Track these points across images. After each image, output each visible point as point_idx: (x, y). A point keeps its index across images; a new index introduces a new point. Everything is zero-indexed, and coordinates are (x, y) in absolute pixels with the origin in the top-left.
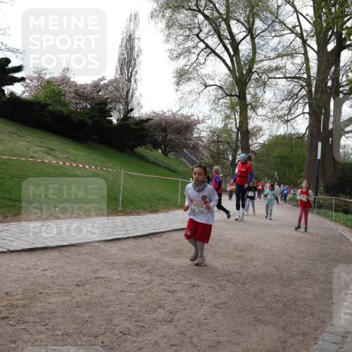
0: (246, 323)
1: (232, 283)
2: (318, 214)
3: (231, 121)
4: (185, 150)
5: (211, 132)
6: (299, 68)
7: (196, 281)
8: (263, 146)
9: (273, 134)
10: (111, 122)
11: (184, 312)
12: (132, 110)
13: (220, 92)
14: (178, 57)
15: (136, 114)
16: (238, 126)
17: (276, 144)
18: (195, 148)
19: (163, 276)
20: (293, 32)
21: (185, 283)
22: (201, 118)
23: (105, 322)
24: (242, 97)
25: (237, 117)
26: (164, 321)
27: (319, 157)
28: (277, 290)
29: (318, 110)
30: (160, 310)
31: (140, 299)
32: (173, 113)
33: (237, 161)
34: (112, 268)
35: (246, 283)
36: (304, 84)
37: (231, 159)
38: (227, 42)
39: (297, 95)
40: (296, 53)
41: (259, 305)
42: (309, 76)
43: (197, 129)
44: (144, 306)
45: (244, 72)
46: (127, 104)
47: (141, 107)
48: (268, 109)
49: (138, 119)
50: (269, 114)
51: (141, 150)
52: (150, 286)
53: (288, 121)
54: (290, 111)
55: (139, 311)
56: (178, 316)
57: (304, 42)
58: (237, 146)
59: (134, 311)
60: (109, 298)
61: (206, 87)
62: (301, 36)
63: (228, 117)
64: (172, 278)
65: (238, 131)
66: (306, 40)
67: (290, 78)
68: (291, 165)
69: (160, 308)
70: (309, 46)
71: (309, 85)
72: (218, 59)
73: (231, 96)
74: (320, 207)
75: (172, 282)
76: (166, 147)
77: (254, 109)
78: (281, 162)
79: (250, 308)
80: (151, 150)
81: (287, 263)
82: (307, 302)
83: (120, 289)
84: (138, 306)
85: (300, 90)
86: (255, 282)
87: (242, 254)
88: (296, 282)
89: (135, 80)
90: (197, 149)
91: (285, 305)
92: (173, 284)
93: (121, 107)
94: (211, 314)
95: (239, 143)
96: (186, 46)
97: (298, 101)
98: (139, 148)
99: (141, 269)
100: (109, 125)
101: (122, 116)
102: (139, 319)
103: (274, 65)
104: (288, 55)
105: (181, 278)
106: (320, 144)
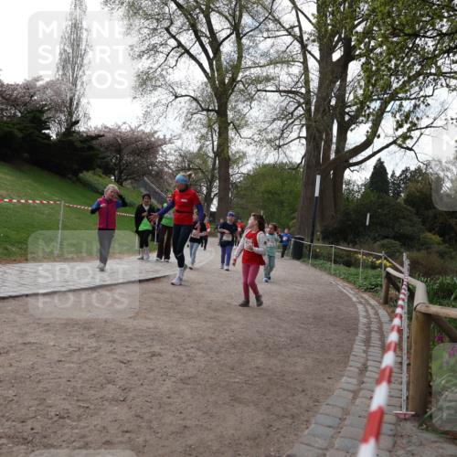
0: (220, 402)
1: (204, 352)
2: (313, 265)
3: (208, 143)
4: (146, 178)
5: (181, 155)
6: (296, 80)
7: (157, 348)
8: (247, 176)
9: (260, 162)
10: (48, 137)
11: (141, 389)
12: (77, 122)
13: (194, 104)
14: (140, 56)
15: (81, 128)
16: (215, 149)
17: (263, 175)
18: (159, 176)
19: (114, 342)
20: (290, 34)
21: (143, 351)
22: (168, 137)
23: (36, 402)
24: (222, 112)
25: (215, 138)
26: (115, 401)
27: (317, 194)
28: (259, 362)
29: (317, 135)
30: (110, 386)
31: (83, 371)
32: (132, 130)
33: (213, 194)
34: (47, 331)
35: (221, 352)
36: (302, 101)
37: (205, 192)
38: (205, 41)
39: (292, 113)
40: (293, 61)
41: (237, 380)
42: (308, 91)
43: (163, 151)
44: (88, 380)
45: (227, 81)
46: (71, 114)
47: (89, 118)
48: (254, 130)
49: (85, 135)
50: (256, 137)
51: (87, 176)
52: (96, 354)
53: (279, 147)
54: (282, 134)
55: (82, 387)
56: (133, 394)
57: (304, 47)
58: (213, 176)
59: (74, 387)
60: (41, 370)
61: (176, 97)
62: (300, 39)
63: (203, 137)
64: (126, 344)
65: (215, 157)
66: (307, 45)
67: (285, 92)
68: (282, 203)
69: (109, 383)
70: (310, 53)
71: (308, 103)
72: (193, 62)
73: (208, 110)
74: (316, 256)
75: (125, 350)
76: (121, 172)
77: (237, 128)
78: (269, 198)
79: (225, 383)
80: (100, 176)
81: (273, 327)
82: (297, 376)
83: (57, 358)
84: (80, 381)
85: (296, 109)
86: (233, 351)
87: (216, 314)
88: (284, 350)
89: (83, 83)
90: (162, 178)
91: (270, 380)
92: (127, 352)
93: (63, 118)
94: (175, 392)
95: (216, 171)
96: (153, 42)
97: (293, 122)
98: (85, 173)
99: (85, 332)
100: (46, 141)
101: (63, 130)
102: (81, 397)
103: (265, 74)
104: (282, 62)
105: (138, 345)
106: (318, 178)
